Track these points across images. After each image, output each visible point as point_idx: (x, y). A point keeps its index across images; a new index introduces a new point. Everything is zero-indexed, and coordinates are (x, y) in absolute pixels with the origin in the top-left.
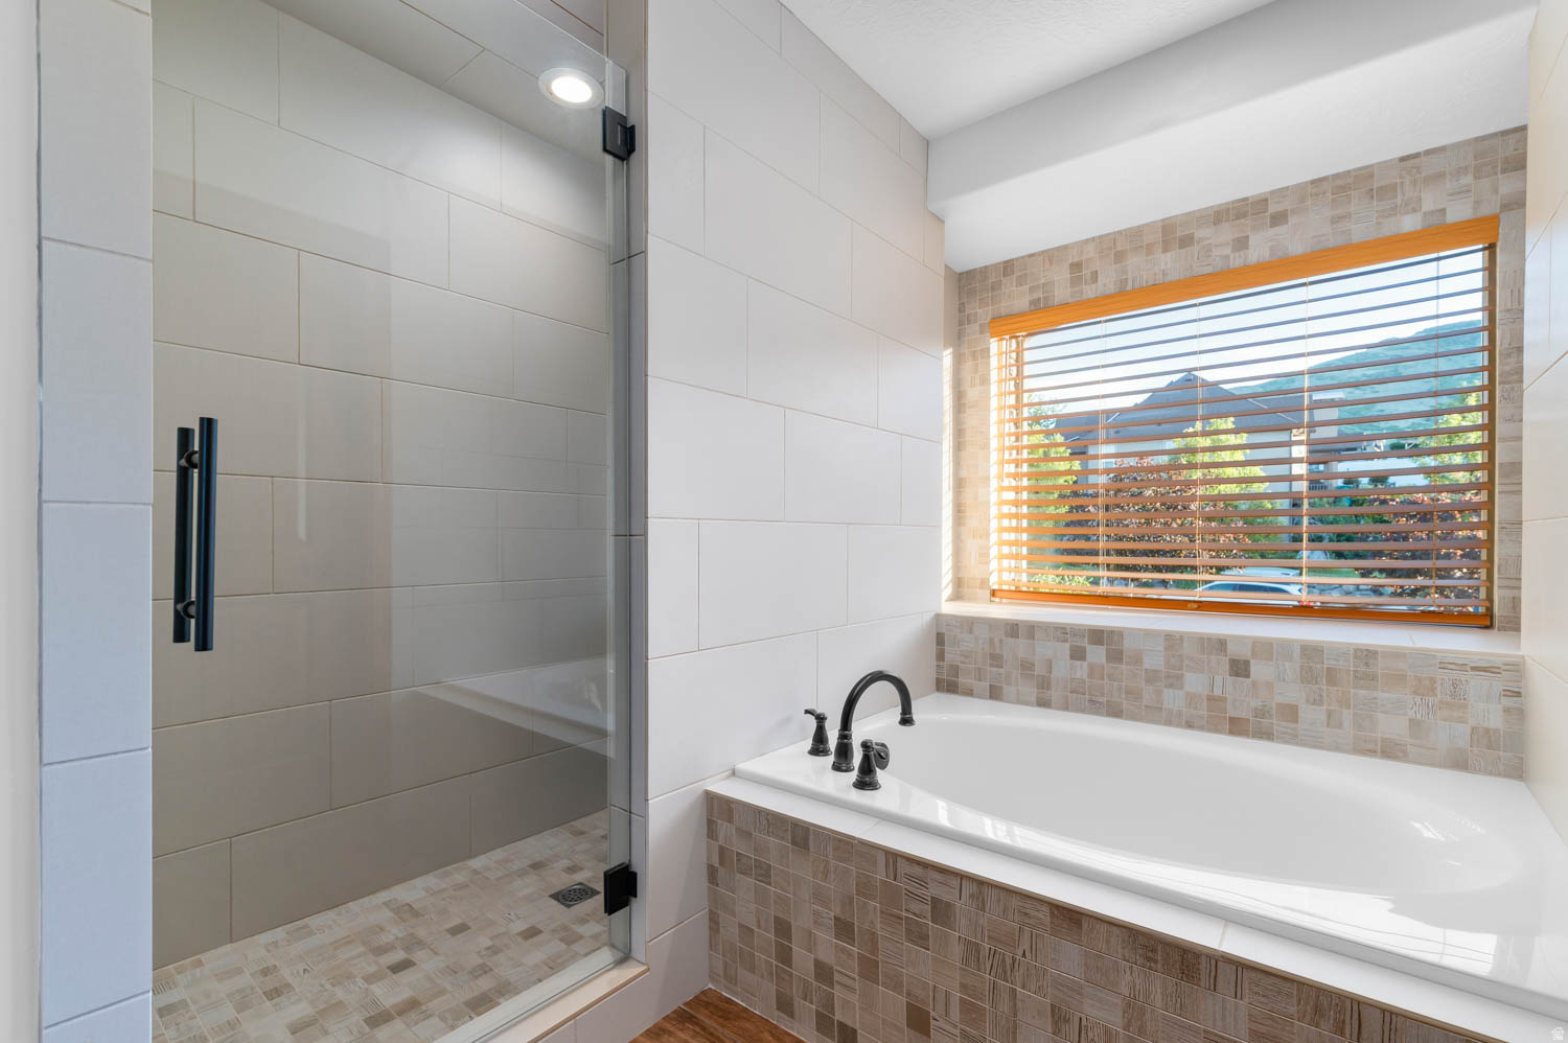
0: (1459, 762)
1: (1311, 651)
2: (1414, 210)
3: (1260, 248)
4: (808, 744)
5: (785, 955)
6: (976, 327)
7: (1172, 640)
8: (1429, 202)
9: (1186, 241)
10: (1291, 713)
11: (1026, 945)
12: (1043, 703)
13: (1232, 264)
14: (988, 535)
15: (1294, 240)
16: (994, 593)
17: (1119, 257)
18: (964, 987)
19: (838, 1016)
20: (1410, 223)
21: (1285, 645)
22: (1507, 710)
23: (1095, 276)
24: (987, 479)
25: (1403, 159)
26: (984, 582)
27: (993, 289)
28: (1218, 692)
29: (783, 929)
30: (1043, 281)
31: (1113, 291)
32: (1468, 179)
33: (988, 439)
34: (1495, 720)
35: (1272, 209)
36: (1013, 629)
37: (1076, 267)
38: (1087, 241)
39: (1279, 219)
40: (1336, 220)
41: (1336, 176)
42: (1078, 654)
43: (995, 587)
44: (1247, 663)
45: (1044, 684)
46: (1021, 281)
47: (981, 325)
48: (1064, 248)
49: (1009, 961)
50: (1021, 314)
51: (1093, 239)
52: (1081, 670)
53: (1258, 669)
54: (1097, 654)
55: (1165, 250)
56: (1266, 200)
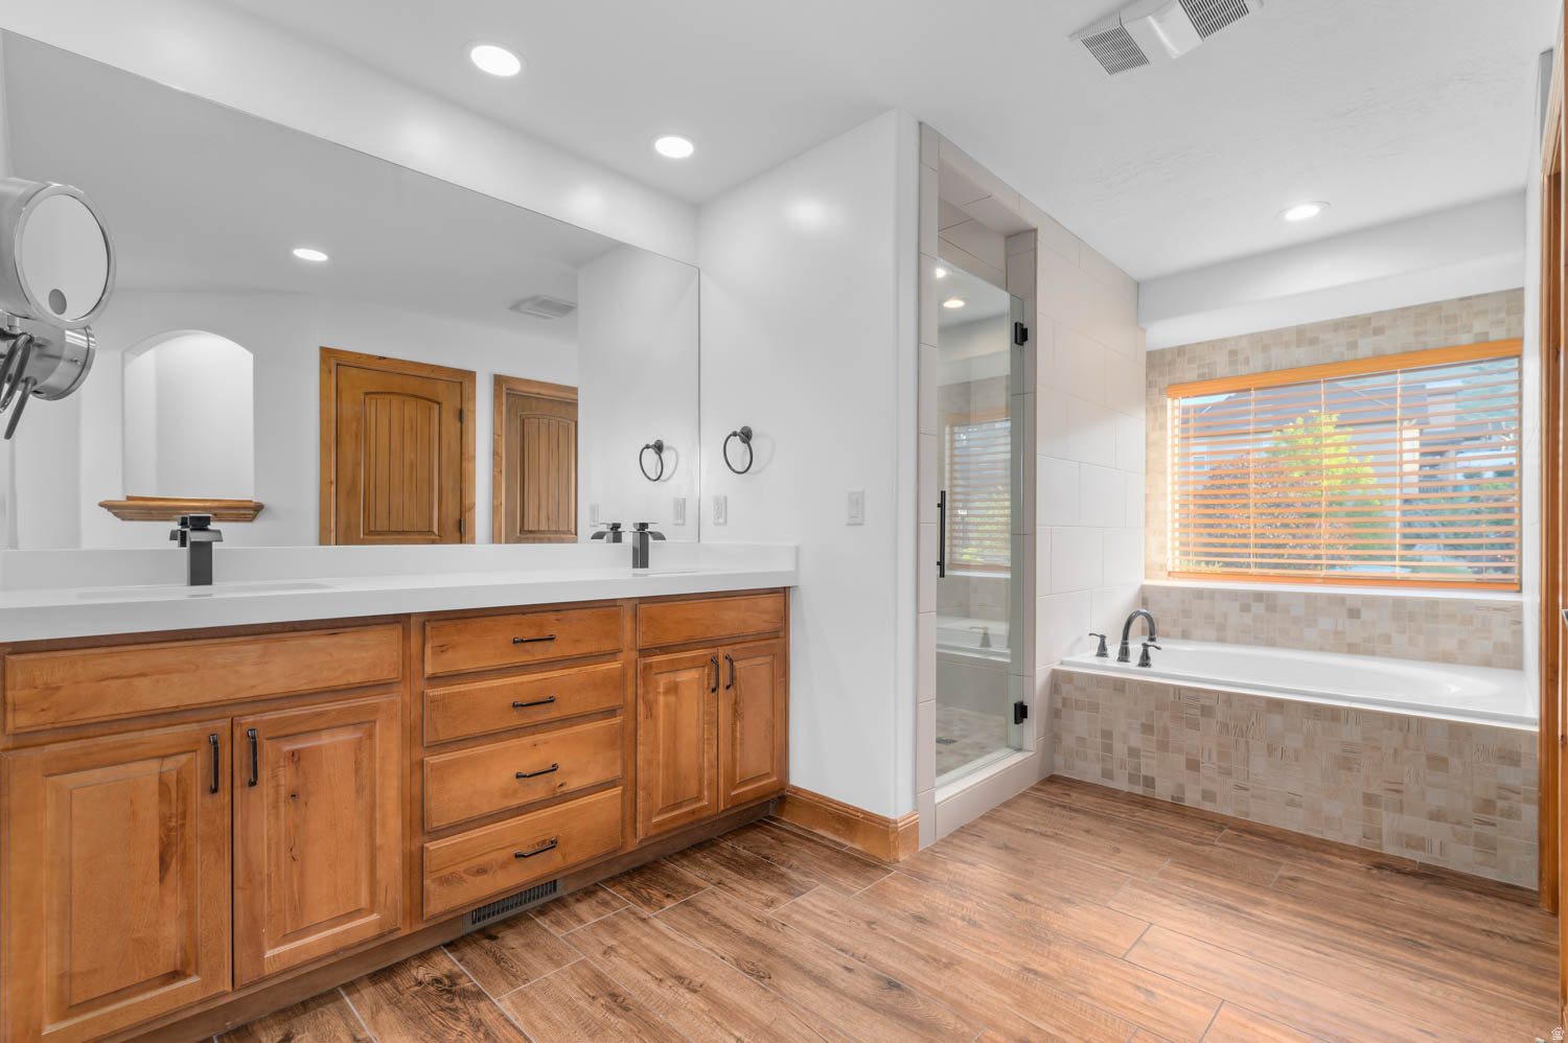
0: (1487, 663)
1: (1399, 603)
2: (1468, 332)
3: (1366, 347)
4: (1096, 651)
5: (1108, 748)
6: (1156, 390)
7: (1310, 598)
8: (1479, 326)
9: (1313, 341)
10: (1387, 639)
11: (1253, 719)
12: (1221, 640)
13: (1346, 358)
14: (1165, 535)
15: (1389, 343)
16: (1169, 574)
17: (1265, 348)
18: (1219, 745)
19: (1143, 773)
20: (1465, 339)
21: (1383, 599)
22: (1514, 632)
23: (1247, 361)
24: (1165, 495)
25: (1461, 299)
26: (1163, 566)
27: (1169, 364)
28: (1340, 628)
29: (1107, 735)
30: (1208, 361)
31: (1259, 371)
32: (1502, 315)
33: (1166, 468)
34: (1507, 638)
35: (1374, 324)
36: (1199, 594)
37: (1233, 353)
38: (1241, 337)
39: (1378, 331)
40: (1417, 334)
41: (1418, 307)
42: (1245, 608)
43: (1170, 570)
44: (1358, 611)
45: (1221, 627)
46: (1191, 360)
47: (1160, 389)
48: (1224, 340)
49: (1244, 728)
50: (1193, 383)
51: (1246, 336)
52: (1247, 619)
53: (1366, 615)
54: (1259, 608)
55: (1299, 346)
56: (1370, 319)
